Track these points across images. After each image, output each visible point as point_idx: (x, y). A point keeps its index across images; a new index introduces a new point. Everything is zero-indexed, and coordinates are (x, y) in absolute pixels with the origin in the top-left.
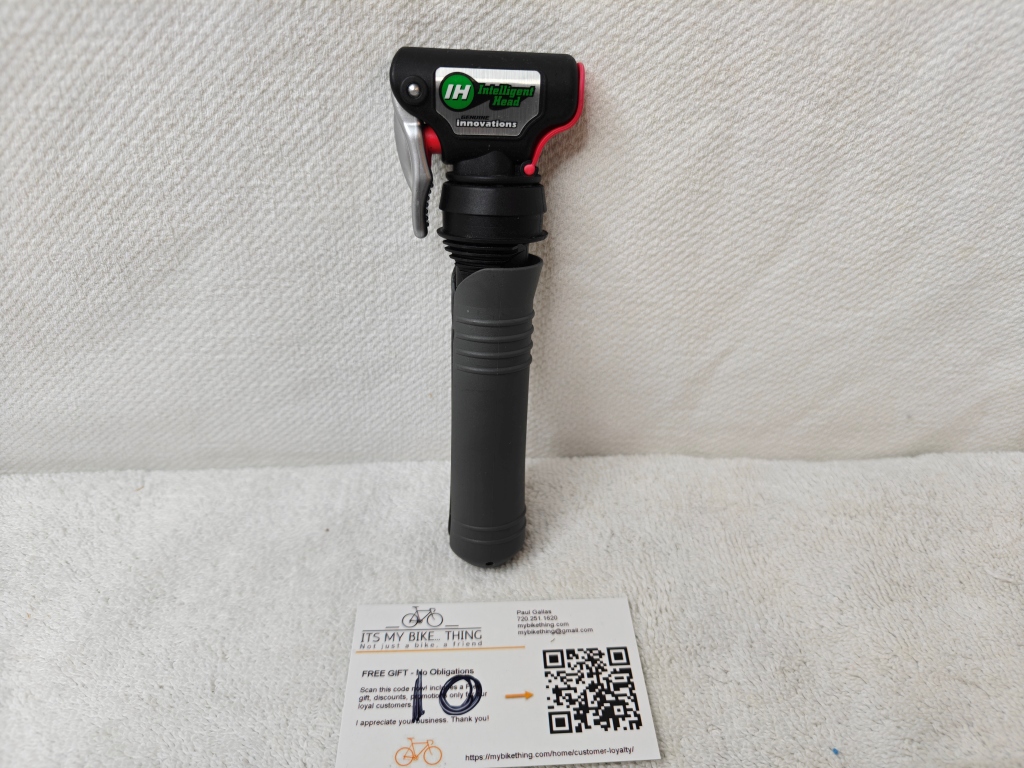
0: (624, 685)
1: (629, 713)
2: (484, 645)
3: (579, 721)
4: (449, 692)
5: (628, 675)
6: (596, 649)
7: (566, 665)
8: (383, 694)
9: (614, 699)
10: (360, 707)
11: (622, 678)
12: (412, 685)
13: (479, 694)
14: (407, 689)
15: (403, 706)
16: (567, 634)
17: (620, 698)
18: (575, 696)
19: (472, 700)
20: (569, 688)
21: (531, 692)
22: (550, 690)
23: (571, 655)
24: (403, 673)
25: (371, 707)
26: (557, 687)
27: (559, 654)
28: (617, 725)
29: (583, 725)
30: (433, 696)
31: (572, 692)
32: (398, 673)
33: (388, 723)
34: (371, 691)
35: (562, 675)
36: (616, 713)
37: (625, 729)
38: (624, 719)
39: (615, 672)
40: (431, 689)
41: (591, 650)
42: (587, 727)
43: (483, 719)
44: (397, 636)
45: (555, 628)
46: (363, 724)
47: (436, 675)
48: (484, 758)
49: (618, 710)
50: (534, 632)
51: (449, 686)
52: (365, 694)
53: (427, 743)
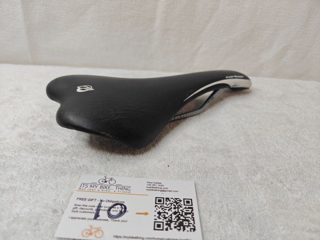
0: (189, 214)
1: (190, 225)
2: (130, 193)
3: (167, 226)
4: (112, 209)
5: (191, 210)
6: (179, 199)
7: (165, 203)
8: (84, 207)
9: (184, 218)
10: (72, 211)
11: (189, 211)
12: (97, 205)
13: (125, 211)
14: (94, 206)
15: (91, 213)
16: (167, 192)
17: (187, 219)
18: (167, 216)
19: (121, 213)
20: (165, 212)
21: (148, 213)
22: (156, 213)
23: (167, 200)
24: (94, 200)
25: (77, 212)
26: (159, 211)
27: (162, 199)
28: (184, 229)
29: (169, 228)
30: (105, 210)
31: (166, 214)
32: (92, 200)
33: (83, 219)
34: (79, 205)
35: (162, 207)
37: (188, 231)
38: (188, 227)
39: (186, 208)
41: (176, 199)
42: (171, 229)
43: (125, 221)
44: (95, 186)
45: (162, 189)
46: (72, 218)
47: (108, 202)
48: (122, 237)
49: (186, 223)
50: (153, 190)
51: (113, 207)
52: (76, 206)
53: (98, 229)
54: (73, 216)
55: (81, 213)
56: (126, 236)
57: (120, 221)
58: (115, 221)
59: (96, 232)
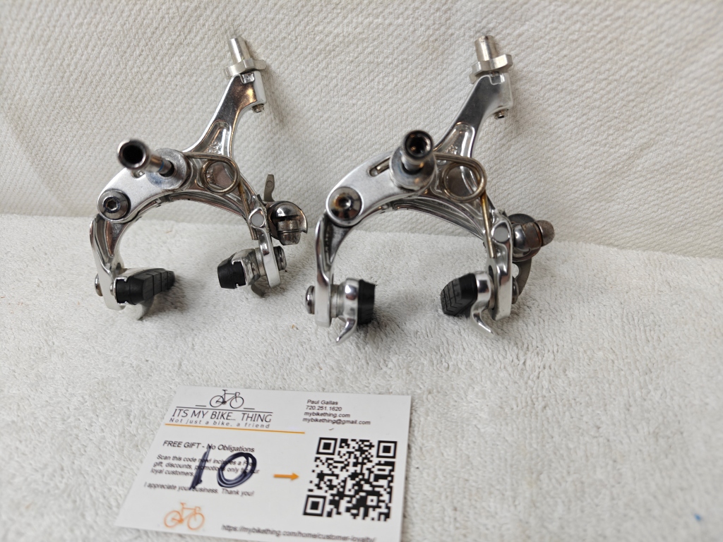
0: (384, 477)
1: (381, 504)
2: (270, 429)
3: (332, 507)
4: (229, 466)
5: (390, 468)
6: (368, 441)
7: (336, 453)
8: (175, 462)
9: (370, 489)
10: (152, 471)
11: (384, 470)
12: (201, 457)
13: (252, 471)
14: (194, 460)
15: (187, 474)
16: (346, 425)
17: (377, 489)
18: (335, 482)
19: (245, 475)
20: (333, 474)
21: (298, 474)
22: (315, 475)
23: (343, 444)
24: (196, 445)
25: (161, 472)
26: (322, 471)
27: (333, 442)
28: (366, 514)
29: (335, 511)
30: (213, 468)
31: (333, 478)
32: (190, 445)
33: (169, 487)
34: (166, 458)
35: (330, 462)
36: (369, 503)
37: (373, 519)
38: (374, 510)
39: (379, 464)
40: (214, 462)
41: (363, 441)
42: (339, 513)
43: (248, 494)
44: (201, 413)
45: (336, 419)
46: (150, 486)
47: (223, 450)
48: (238, 529)
49: (371, 501)
50: (317, 420)
51: (229, 461)
52: (160, 460)
53: (195, 509)
54: (152, 483)
55: (168, 475)
56: (246, 526)
57: (240, 493)
58: (231, 493)
59: (190, 516)
